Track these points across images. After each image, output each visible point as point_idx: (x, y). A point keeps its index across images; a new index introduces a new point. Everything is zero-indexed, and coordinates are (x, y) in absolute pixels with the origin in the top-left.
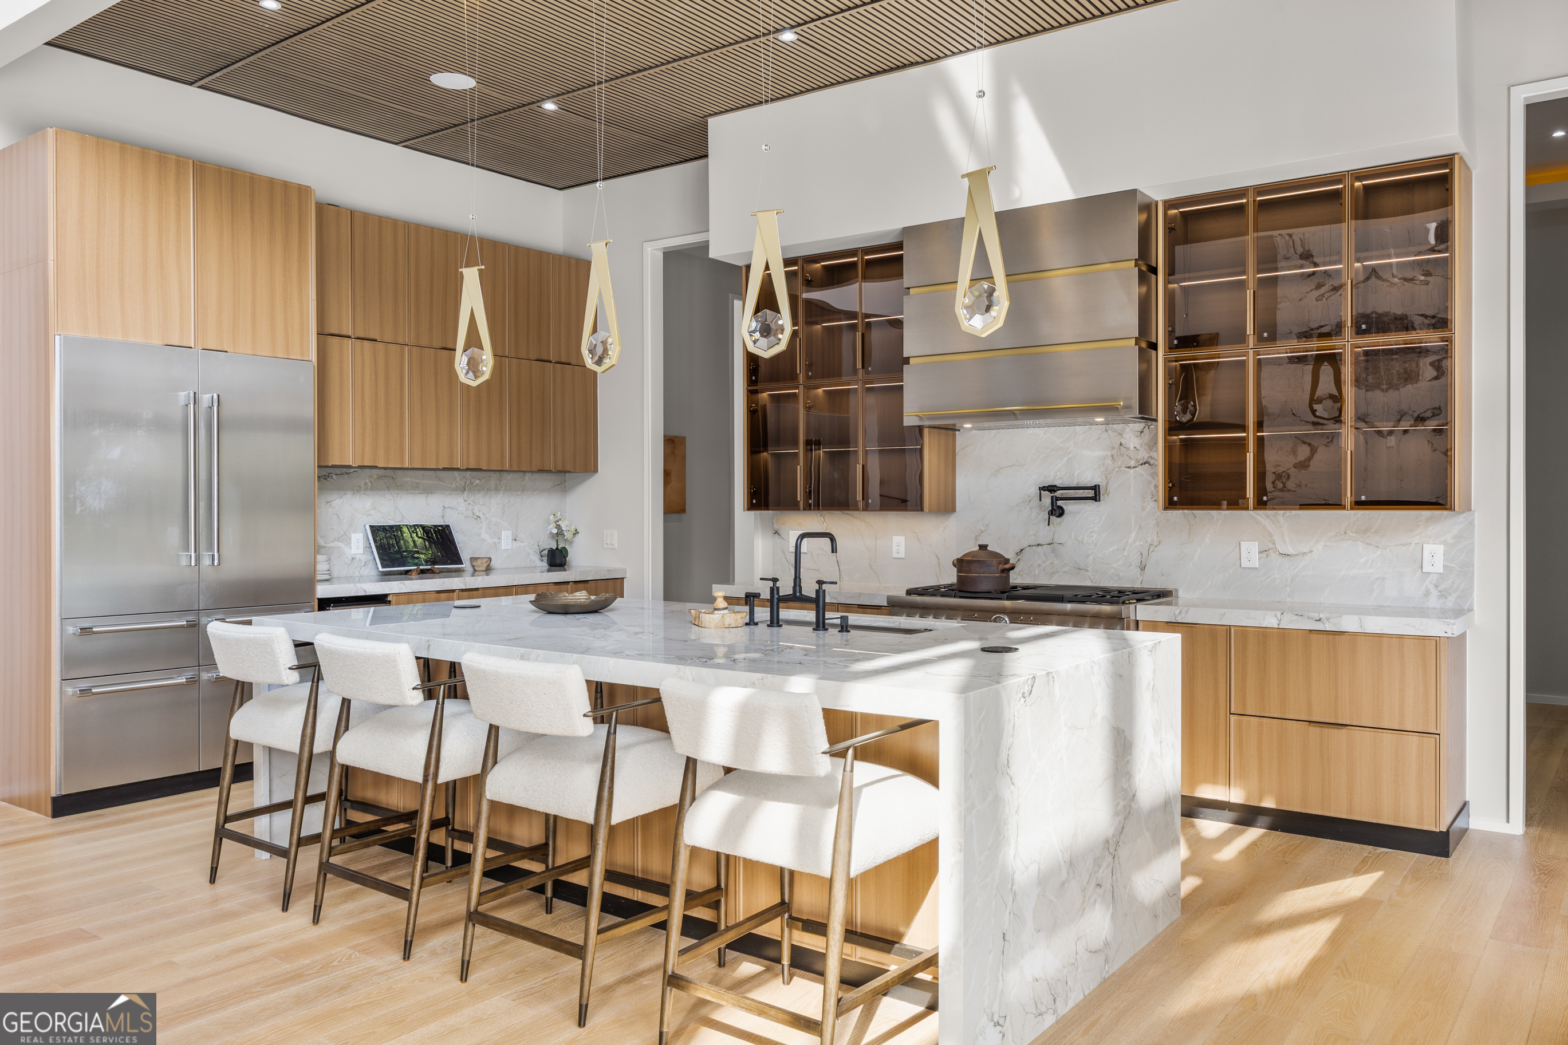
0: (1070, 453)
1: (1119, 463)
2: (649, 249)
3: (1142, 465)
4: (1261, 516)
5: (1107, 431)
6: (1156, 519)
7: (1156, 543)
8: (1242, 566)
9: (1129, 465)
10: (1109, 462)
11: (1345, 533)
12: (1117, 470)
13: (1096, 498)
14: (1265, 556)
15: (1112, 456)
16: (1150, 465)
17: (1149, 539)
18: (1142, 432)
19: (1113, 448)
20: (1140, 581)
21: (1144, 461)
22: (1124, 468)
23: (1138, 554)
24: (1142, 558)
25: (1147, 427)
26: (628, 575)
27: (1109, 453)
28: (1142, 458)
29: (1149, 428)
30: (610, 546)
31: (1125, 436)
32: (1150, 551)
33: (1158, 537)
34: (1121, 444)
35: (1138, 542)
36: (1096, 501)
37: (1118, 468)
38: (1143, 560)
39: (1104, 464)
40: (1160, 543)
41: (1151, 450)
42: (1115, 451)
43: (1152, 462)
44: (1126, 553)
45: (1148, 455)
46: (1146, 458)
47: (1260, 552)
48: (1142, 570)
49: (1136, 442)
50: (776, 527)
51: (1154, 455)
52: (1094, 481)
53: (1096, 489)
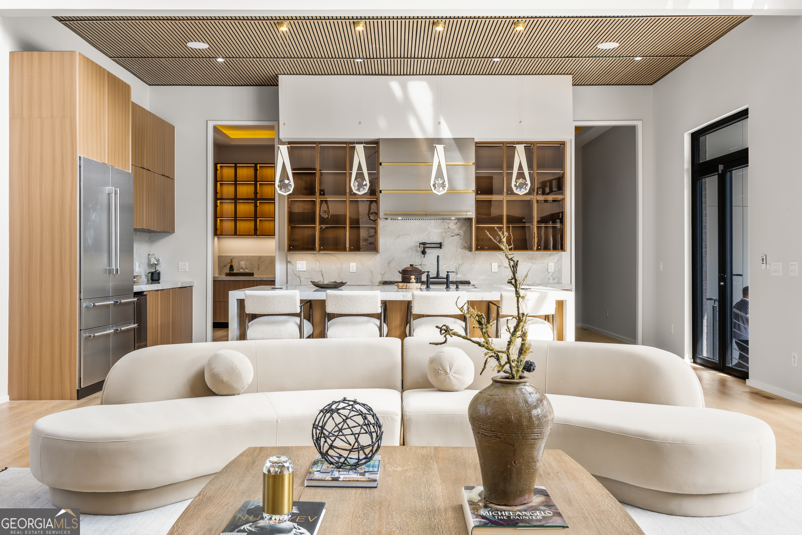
0: (428, 230)
2: (211, 124)
3: (457, 235)
4: (498, 254)
5: (443, 223)
6: (461, 255)
7: (461, 264)
9: (452, 235)
10: (444, 234)
12: (447, 237)
13: (440, 247)
14: (500, 268)
17: (459, 263)
18: (456, 223)
19: (446, 229)
22: (449, 236)
24: (456, 269)
26: (195, 285)
27: (444, 231)
30: (183, 270)
31: (450, 224)
32: (459, 267)
33: (462, 262)
34: (448, 228)
35: (455, 263)
36: (440, 248)
39: (442, 235)
41: (460, 230)
43: (460, 234)
44: (450, 268)
46: (458, 233)
47: (498, 267)
48: (456, 274)
49: (454, 227)
50: (289, 259)
51: (461, 232)
52: (439, 241)
53: (441, 244)
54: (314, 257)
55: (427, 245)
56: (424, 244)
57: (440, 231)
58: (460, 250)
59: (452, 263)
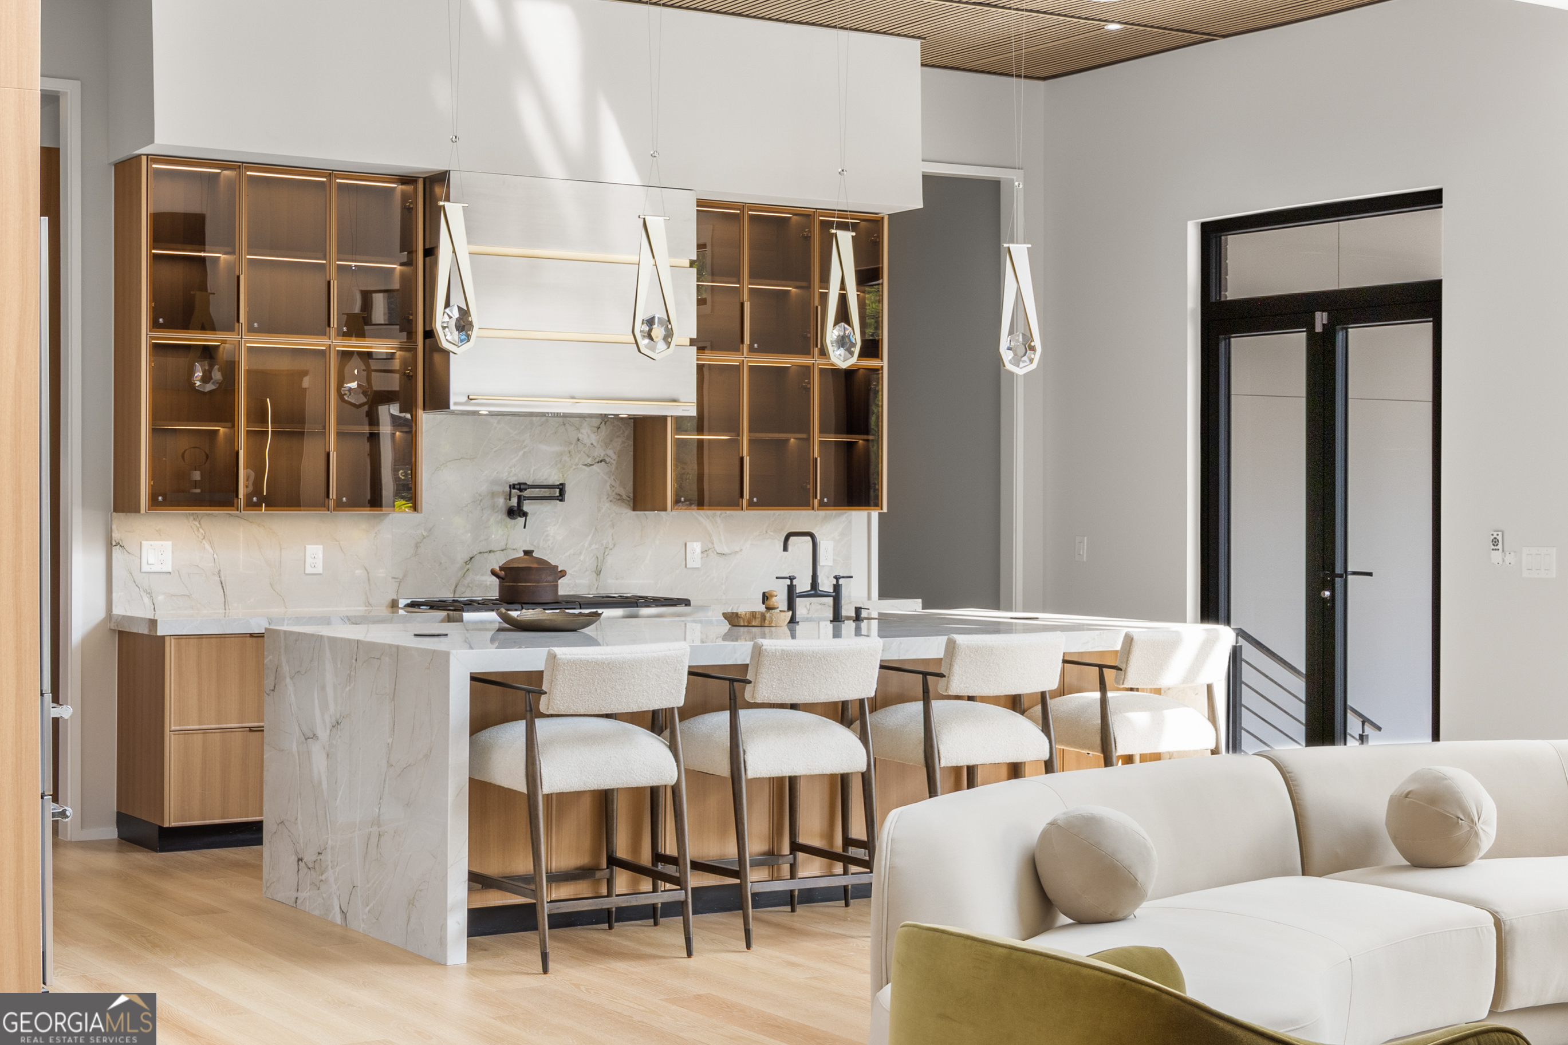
0: (525, 447)
1: (577, 460)
3: (598, 462)
4: (702, 516)
5: (564, 425)
6: (611, 521)
8: (688, 566)
9: (586, 463)
10: (566, 458)
11: (766, 532)
12: (574, 467)
14: (705, 556)
15: (569, 452)
16: (606, 463)
17: (605, 542)
18: (599, 428)
20: (596, 586)
21: (601, 459)
22: (581, 466)
23: (593, 559)
24: (598, 562)
25: (603, 423)
27: (566, 449)
28: (599, 456)
29: (605, 424)
31: (582, 431)
32: (605, 554)
33: (613, 539)
34: (578, 440)
35: (594, 545)
36: (561, 501)
37: (575, 465)
38: (599, 565)
39: (561, 461)
40: (614, 545)
41: (607, 447)
42: (573, 446)
43: (608, 460)
44: (582, 558)
45: (604, 453)
46: (602, 455)
47: (702, 552)
48: (598, 575)
49: (594, 438)
50: (116, 536)
51: (611, 453)
52: (555, 479)
53: (561, 488)
54: (195, 528)
55: (527, 493)
56: (520, 487)
57: (556, 448)
58: (606, 506)
59: (586, 545)
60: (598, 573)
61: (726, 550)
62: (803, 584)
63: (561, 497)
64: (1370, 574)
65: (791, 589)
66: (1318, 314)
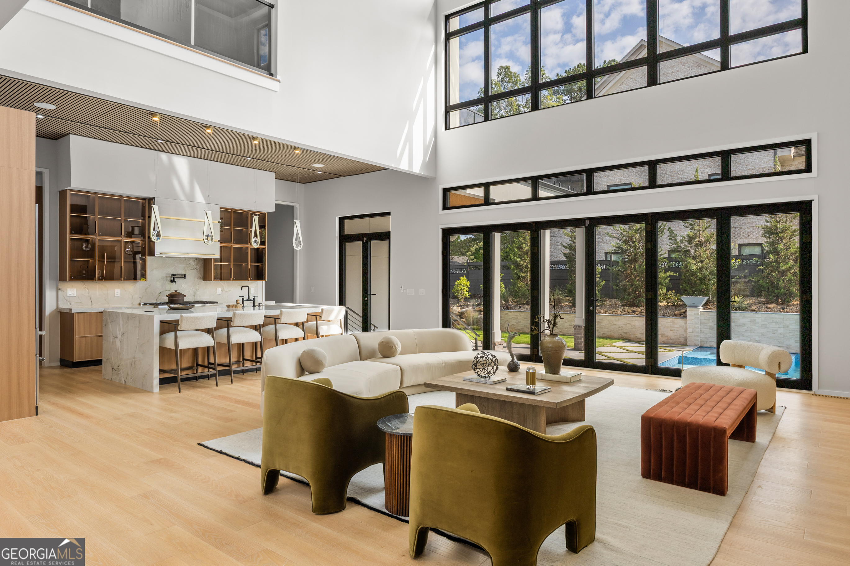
0: (175, 265)
4: (221, 282)
5: (186, 260)
6: (198, 283)
8: (217, 294)
12: (188, 270)
14: (222, 291)
16: (197, 269)
17: (196, 288)
20: (194, 299)
21: (195, 269)
22: (190, 270)
23: (193, 293)
27: (186, 266)
29: (196, 260)
31: (190, 262)
32: (196, 291)
33: (198, 288)
34: (189, 264)
35: (193, 289)
38: (195, 294)
39: (185, 269)
44: (190, 292)
45: (196, 267)
49: (193, 263)
50: (59, 287)
51: (198, 267)
52: (183, 273)
53: (185, 275)
54: (83, 285)
55: (176, 276)
56: (174, 275)
57: (184, 266)
58: (197, 279)
59: (191, 289)
60: (194, 296)
61: (227, 290)
62: (246, 298)
63: (185, 277)
64: (376, 295)
65: (243, 299)
66: (364, 238)
